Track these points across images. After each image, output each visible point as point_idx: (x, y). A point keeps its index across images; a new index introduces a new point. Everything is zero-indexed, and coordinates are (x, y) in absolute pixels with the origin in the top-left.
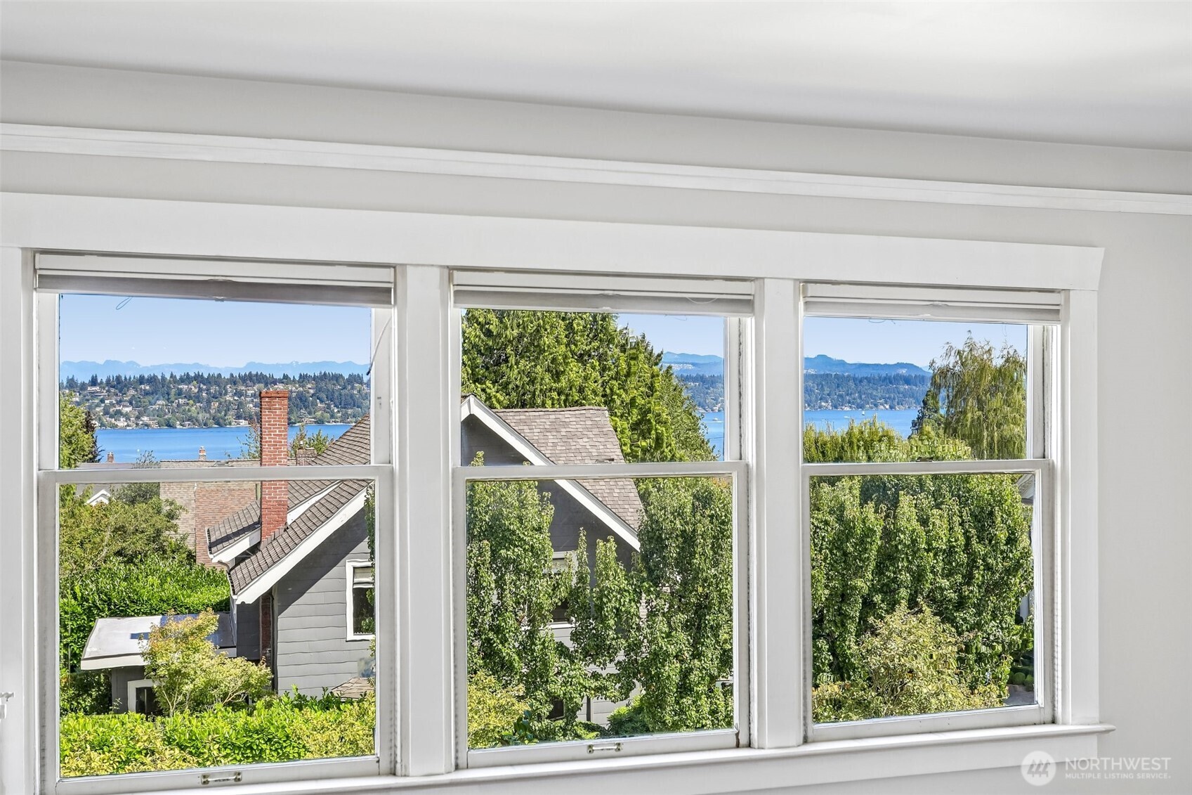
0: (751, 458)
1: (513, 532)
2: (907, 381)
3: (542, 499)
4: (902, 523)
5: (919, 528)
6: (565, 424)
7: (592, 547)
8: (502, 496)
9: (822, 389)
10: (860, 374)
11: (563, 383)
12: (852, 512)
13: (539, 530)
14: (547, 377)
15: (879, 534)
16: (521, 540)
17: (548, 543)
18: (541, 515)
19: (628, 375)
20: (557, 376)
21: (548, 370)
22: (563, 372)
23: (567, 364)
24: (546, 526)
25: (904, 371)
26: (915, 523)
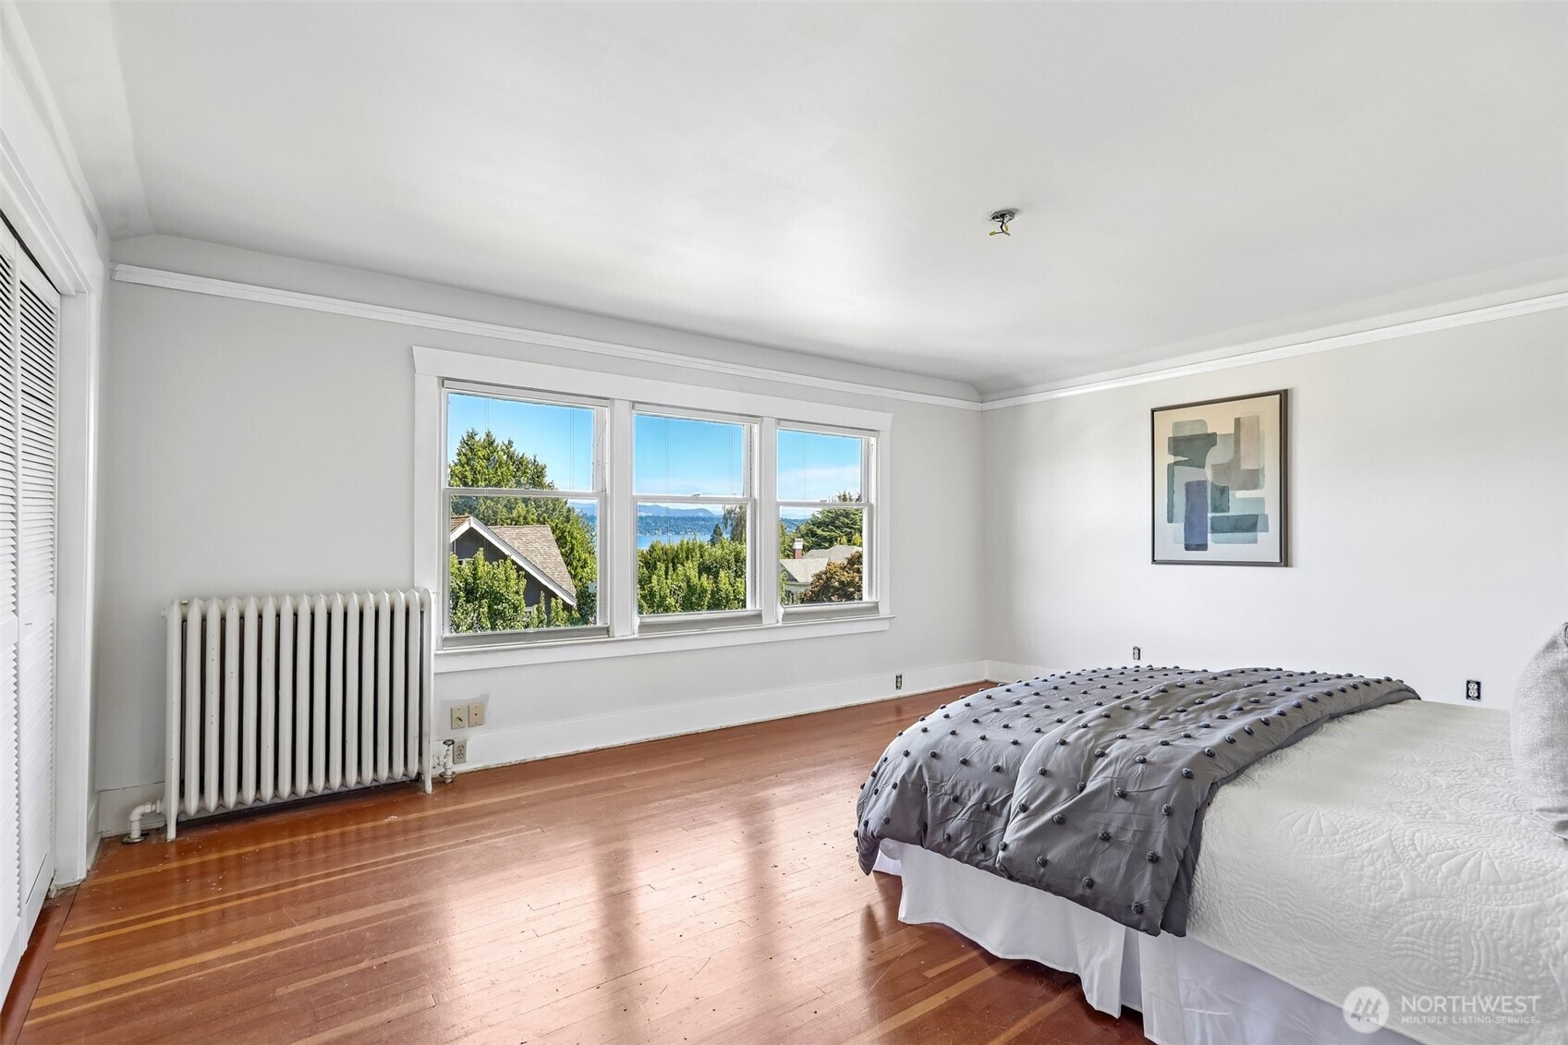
0: (756, 495)
1: (502, 595)
2: (704, 519)
3: (519, 576)
4: (721, 586)
5: (730, 588)
6: (525, 535)
7: (548, 603)
8: (494, 573)
9: (656, 524)
10: (678, 515)
11: (515, 513)
12: (695, 580)
13: (517, 593)
14: (505, 510)
15: (709, 592)
16: (506, 599)
17: (523, 602)
18: (516, 587)
19: (554, 510)
20: (510, 509)
21: (505, 506)
22: (514, 508)
23: (517, 504)
24: (521, 593)
25: (701, 514)
26: (727, 585)
